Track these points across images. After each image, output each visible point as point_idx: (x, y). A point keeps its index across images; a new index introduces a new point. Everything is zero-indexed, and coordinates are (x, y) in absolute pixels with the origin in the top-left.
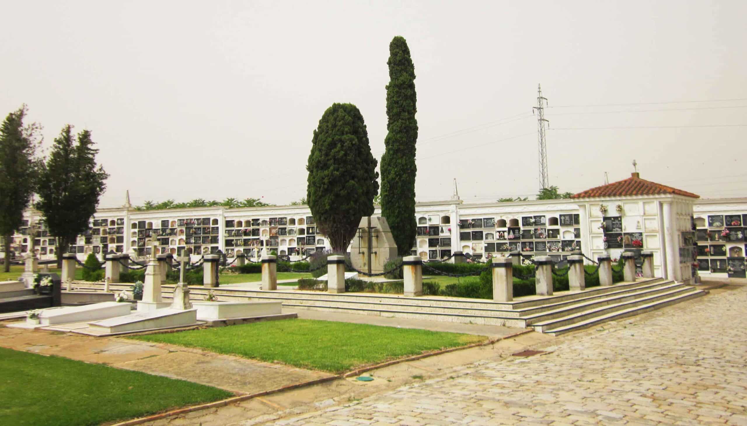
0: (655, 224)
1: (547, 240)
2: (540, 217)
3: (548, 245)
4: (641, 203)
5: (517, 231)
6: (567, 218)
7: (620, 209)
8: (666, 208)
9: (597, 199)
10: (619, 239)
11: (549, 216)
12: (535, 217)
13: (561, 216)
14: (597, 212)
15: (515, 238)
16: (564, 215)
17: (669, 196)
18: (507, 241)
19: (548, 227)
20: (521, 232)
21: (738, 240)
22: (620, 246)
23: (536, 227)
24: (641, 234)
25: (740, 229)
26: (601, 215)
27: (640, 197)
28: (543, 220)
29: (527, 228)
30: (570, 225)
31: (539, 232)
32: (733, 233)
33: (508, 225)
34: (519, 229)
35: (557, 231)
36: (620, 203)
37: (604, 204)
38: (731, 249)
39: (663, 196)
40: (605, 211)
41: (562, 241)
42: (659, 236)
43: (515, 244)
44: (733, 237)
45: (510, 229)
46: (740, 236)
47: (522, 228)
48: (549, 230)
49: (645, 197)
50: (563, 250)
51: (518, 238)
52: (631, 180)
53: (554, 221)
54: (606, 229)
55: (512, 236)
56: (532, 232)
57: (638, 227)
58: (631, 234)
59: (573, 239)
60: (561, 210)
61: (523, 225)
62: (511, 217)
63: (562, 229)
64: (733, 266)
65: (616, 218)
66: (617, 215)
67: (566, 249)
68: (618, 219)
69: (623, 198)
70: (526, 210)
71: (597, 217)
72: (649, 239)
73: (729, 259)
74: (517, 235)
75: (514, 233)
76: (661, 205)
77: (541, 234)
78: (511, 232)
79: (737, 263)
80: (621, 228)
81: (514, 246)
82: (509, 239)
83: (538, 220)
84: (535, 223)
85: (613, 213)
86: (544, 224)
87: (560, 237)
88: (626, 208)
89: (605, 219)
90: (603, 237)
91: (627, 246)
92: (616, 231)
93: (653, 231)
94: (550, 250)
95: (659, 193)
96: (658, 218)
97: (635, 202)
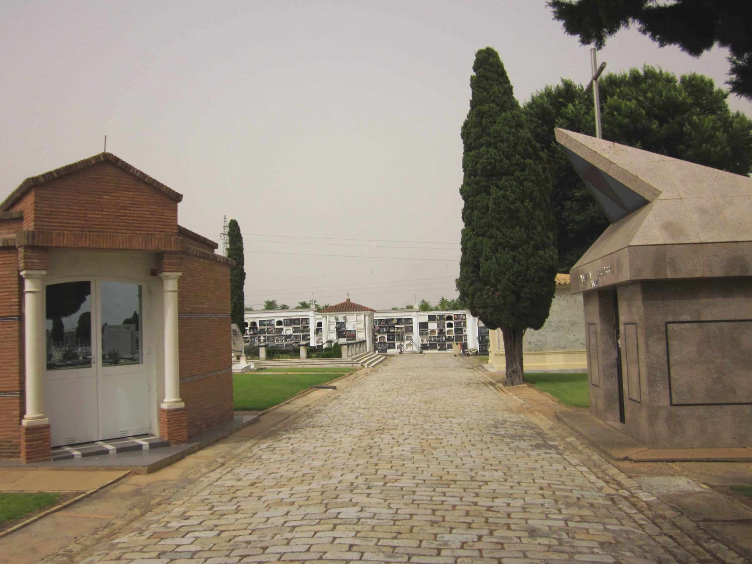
0: (362, 326)
1: (276, 334)
2: (271, 320)
3: (276, 338)
4: (355, 315)
5: (255, 329)
6: (288, 321)
7: (345, 318)
8: (367, 318)
9: (334, 313)
10: (344, 333)
11: (276, 320)
12: (268, 320)
13: (284, 320)
14: (333, 319)
15: (254, 334)
16: (287, 319)
17: (369, 312)
18: (249, 336)
19: (276, 327)
20: (258, 330)
21: (384, 333)
22: (344, 337)
23: (269, 327)
24: (355, 331)
25: (385, 327)
26: (335, 321)
27: (355, 312)
28: (272, 322)
29: (263, 327)
30: (290, 325)
31: (270, 330)
32: (381, 329)
33: (249, 326)
34: (257, 328)
35: (282, 329)
36: (344, 315)
37: (337, 316)
38: (380, 338)
39: (366, 312)
40: (337, 319)
41: (285, 335)
42: (363, 331)
43: (254, 338)
44: (381, 331)
45: (250, 328)
46: (385, 330)
47: (259, 328)
48: (276, 329)
49: (358, 312)
50: (286, 341)
51: (256, 334)
52: (347, 302)
53: (279, 323)
54: (337, 329)
55: (252, 333)
56: (266, 330)
57: (354, 327)
58: (350, 331)
59: (292, 333)
60: (285, 316)
61: (260, 325)
62: (252, 321)
63: (285, 328)
64: (381, 347)
65: (343, 323)
66: (343, 321)
67: (287, 340)
68: (344, 324)
69: (347, 312)
70: (262, 316)
71: (333, 322)
72: (359, 333)
73: (379, 343)
74: (255, 332)
75: (253, 330)
76: (365, 316)
77: (272, 331)
78: (252, 330)
79: (382, 345)
80: (345, 328)
81: (253, 339)
82: (250, 335)
83: (269, 323)
84: (268, 325)
85: (341, 320)
86: (274, 325)
87: (284, 333)
88: (348, 317)
89: (337, 323)
90: (336, 333)
91: (348, 337)
92: (342, 329)
93: (360, 329)
94: (277, 341)
95: (364, 310)
96: (363, 323)
97: (353, 314)
